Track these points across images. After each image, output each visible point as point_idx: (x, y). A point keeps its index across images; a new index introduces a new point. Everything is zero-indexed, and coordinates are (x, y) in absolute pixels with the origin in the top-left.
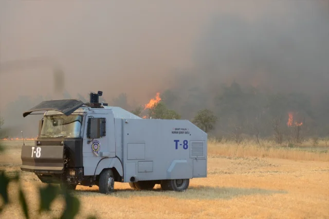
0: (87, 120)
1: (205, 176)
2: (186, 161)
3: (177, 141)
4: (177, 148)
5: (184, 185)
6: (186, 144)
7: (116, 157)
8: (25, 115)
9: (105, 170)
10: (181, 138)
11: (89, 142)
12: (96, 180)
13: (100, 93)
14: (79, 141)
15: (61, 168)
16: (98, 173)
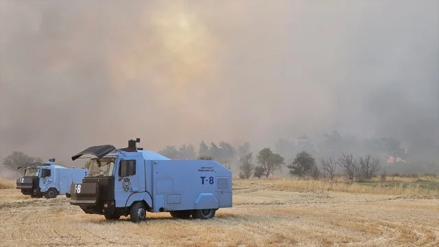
0: (118, 162)
1: (231, 206)
2: (211, 194)
3: (203, 178)
4: (203, 183)
5: (210, 214)
6: (212, 180)
7: (146, 191)
8: (74, 158)
9: (135, 203)
10: (207, 175)
11: (120, 180)
12: (127, 211)
13: (138, 140)
14: (112, 179)
15: (94, 202)
16: (129, 205)
